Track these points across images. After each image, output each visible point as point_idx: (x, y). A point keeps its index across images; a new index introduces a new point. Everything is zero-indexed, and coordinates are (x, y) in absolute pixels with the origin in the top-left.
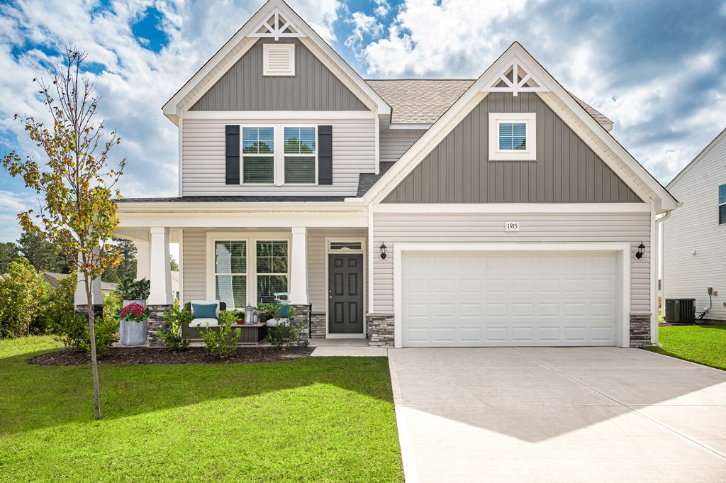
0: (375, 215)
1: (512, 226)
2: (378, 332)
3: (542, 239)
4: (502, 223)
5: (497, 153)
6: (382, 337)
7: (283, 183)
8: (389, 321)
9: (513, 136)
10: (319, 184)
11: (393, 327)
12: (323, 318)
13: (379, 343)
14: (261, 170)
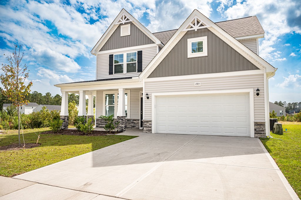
0: (145, 83)
1: (197, 84)
2: (146, 127)
3: (211, 89)
4: (193, 83)
5: (191, 54)
6: (147, 129)
7: (126, 73)
8: (150, 123)
9: (197, 47)
10: (138, 72)
11: (151, 125)
12: (138, 121)
13: (147, 131)
14: (119, 69)
